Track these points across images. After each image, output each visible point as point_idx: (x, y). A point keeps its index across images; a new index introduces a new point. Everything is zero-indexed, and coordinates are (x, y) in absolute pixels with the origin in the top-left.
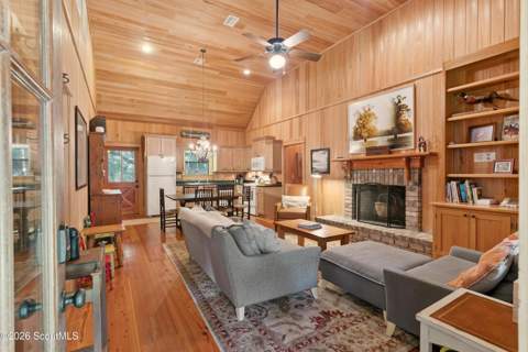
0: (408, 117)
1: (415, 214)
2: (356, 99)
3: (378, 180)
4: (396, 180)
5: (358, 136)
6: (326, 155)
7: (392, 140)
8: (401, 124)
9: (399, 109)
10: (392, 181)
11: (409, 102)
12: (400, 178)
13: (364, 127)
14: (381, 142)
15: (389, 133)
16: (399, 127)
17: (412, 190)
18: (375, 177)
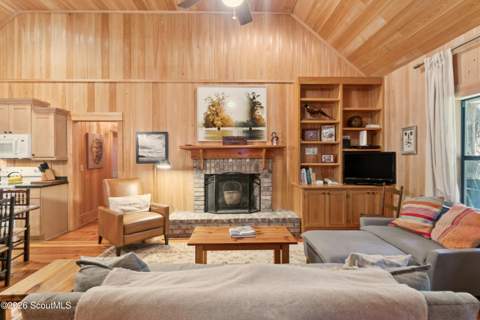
0: (262, 114)
1: (269, 198)
2: (206, 83)
3: (234, 169)
4: (253, 169)
5: (209, 124)
6: (163, 141)
7: (247, 132)
8: (255, 118)
9: (254, 105)
10: (249, 170)
11: (262, 100)
12: (257, 167)
13: (217, 114)
14: (236, 132)
15: (244, 125)
16: (254, 121)
17: (266, 176)
18: (231, 166)
